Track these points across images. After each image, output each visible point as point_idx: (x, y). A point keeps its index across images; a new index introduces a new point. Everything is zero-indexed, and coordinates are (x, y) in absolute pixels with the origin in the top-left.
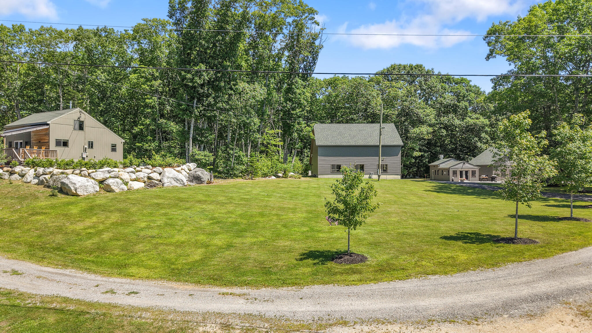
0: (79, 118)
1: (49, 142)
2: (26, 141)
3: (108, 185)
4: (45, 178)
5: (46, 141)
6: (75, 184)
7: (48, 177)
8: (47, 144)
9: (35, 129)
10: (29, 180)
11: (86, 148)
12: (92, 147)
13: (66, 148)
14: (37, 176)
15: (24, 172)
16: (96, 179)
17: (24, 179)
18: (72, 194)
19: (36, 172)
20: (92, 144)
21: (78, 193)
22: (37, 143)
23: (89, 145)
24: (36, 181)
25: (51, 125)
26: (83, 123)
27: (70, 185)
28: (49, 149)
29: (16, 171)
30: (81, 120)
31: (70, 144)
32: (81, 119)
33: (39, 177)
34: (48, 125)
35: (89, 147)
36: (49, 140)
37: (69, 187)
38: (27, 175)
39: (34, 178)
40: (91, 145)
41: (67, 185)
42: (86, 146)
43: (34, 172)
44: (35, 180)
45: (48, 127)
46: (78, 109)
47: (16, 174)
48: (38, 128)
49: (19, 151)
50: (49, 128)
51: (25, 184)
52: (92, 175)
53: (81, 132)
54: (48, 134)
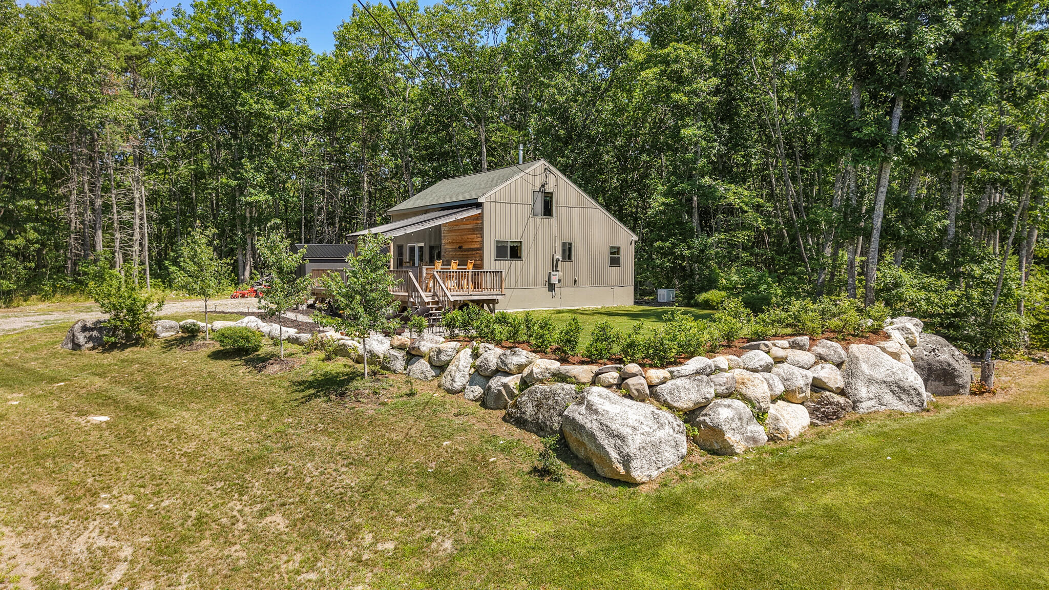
0: (543, 186)
1: (481, 249)
2: (432, 244)
3: (716, 431)
4: (505, 386)
5: (476, 246)
6: (621, 438)
7: (513, 381)
8: (477, 253)
9: (452, 219)
10: (458, 385)
11: (557, 261)
12: (570, 257)
13: (516, 263)
14: (481, 374)
15: (443, 357)
16: (678, 409)
17: (445, 380)
18: (609, 475)
19: (478, 362)
20: (570, 250)
21: (635, 474)
22: (455, 250)
23: (564, 251)
24: (478, 391)
25: (485, 206)
26: (551, 198)
27: (604, 441)
28: (482, 267)
29: (423, 349)
30: (547, 191)
31: (525, 252)
32: (548, 189)
33: (489, 378)
34: (479, 205)
35: (564, 258)
36: (482, 243)
37: (600, 447)
38: (451, 367)
39: (472, 382)
40: (568, 252)
41: (592, 436)
42: (558, 256)
43: (471, 361)
44: (473, 388)
45: (479, 211)
46: (542, 161)
47: (422, 361)
48: (460, 216)
49: (421, 272)
50: (482, 214)
51: (448, 396)
52: (663, 389)
53: (547, 220)
54: (479, 230)
